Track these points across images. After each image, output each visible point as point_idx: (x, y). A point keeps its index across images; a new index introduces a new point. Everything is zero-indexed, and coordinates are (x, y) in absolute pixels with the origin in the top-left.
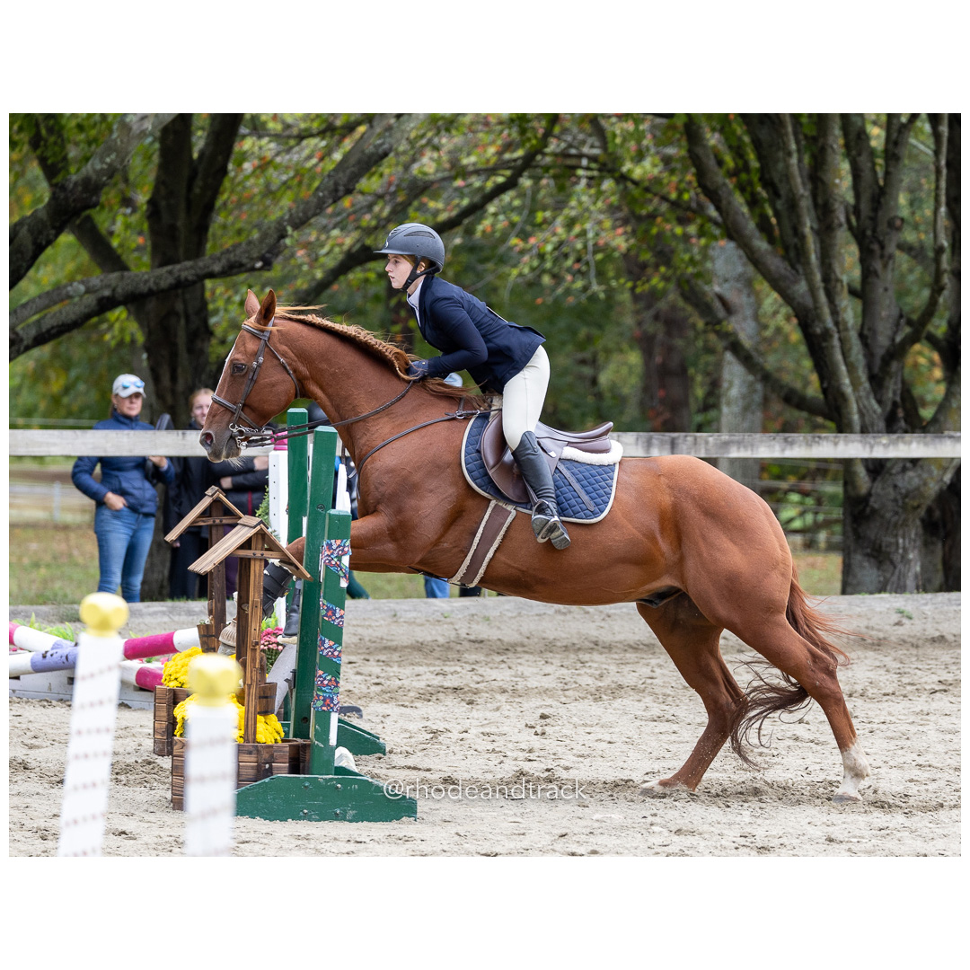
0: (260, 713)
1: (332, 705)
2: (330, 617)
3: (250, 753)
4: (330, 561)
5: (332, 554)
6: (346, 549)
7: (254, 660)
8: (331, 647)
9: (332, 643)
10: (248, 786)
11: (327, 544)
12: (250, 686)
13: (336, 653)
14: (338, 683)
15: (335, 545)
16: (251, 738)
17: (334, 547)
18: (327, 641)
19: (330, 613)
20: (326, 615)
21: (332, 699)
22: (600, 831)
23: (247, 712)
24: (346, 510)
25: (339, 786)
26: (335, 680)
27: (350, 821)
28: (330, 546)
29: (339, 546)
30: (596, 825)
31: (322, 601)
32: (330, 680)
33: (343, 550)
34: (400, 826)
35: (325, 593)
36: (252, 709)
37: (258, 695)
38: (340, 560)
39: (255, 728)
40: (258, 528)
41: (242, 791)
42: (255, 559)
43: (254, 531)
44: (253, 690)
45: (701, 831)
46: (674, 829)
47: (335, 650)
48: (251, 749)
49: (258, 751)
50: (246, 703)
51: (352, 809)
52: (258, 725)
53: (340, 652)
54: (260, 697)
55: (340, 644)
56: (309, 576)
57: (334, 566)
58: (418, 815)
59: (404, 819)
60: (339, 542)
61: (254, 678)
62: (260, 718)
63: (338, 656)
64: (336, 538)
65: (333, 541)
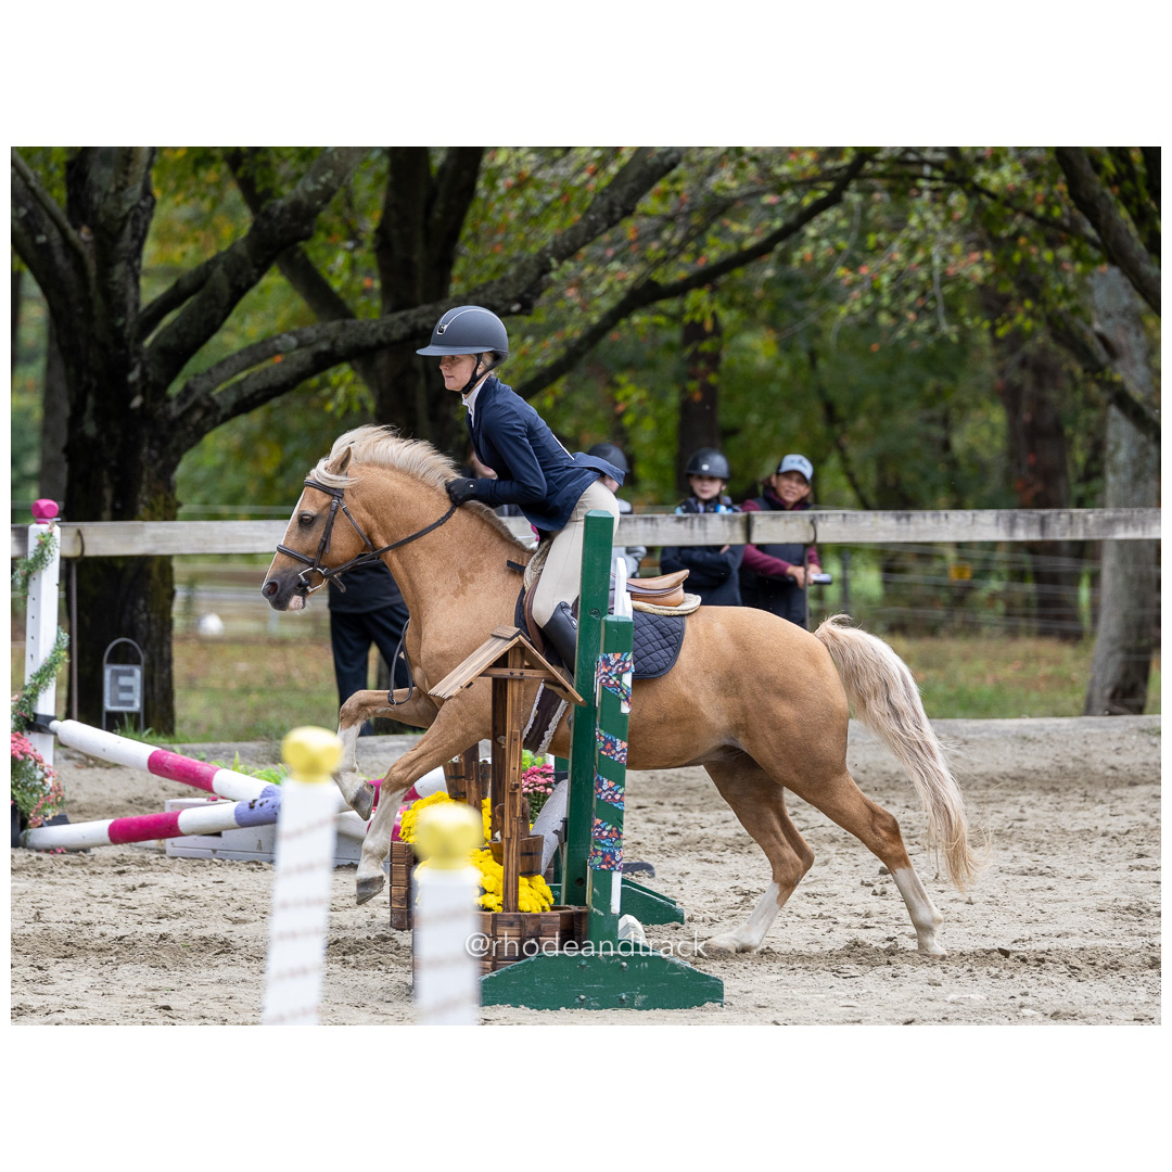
0: (524, 874)
1: (613, 862)
2: (609, 751)
3: (511, 924)
4: (607, 681)
5: (610, 671)
6: (628, 665)
7: (513, 807)
8: (610, 789)
9: (612, 784)
10: (509, 967)
11: (604, 659)
12: (509, 840)
13: (617, 797)
14: (620, 834)
15: (613, 658)
16: (511, 905)
17: (612, 662)
18: (605, 781)
19: (609, 746)
20: (604, 749)
21: (613, 855)
22: (956, 1015)
23: (506, 873)
24: (627, 615)
25: (624, 964)
26: (617, 831)
27: (640, 1009)
28: (606, 661)
29: (619, 661)
30: (951, 1008)
31: (598, 731)
32: (610, 831)
33: (623, 667)
34: (703, 1013)
35: (601, 721)
36: (512, 869)
37: (519, 852)
38: (620, 679)
39: (517, 892)
40: (516, 640)
41: (502, 973)
42: (513, 680)
43: (510, 644)
44: (514, 846)
45: (1084, 1013)
46: (1050, 1011)
47: (616, 793)
48: (512, 919)
49: (521, 922)
50: (505, 861)
51: (641, 993)
52: (520, 890)
53: (622, 795)
54: (523, 854)
55: (623, 785)
56: (581, 700)
57: (613, 686)
58: (725, 1000)
59: (707, 1004)
60: (618, 656)
61: (514, 829)
62: (523, 881)
63: (620, 801)
64: (615, 652)
65: (610, 655)
